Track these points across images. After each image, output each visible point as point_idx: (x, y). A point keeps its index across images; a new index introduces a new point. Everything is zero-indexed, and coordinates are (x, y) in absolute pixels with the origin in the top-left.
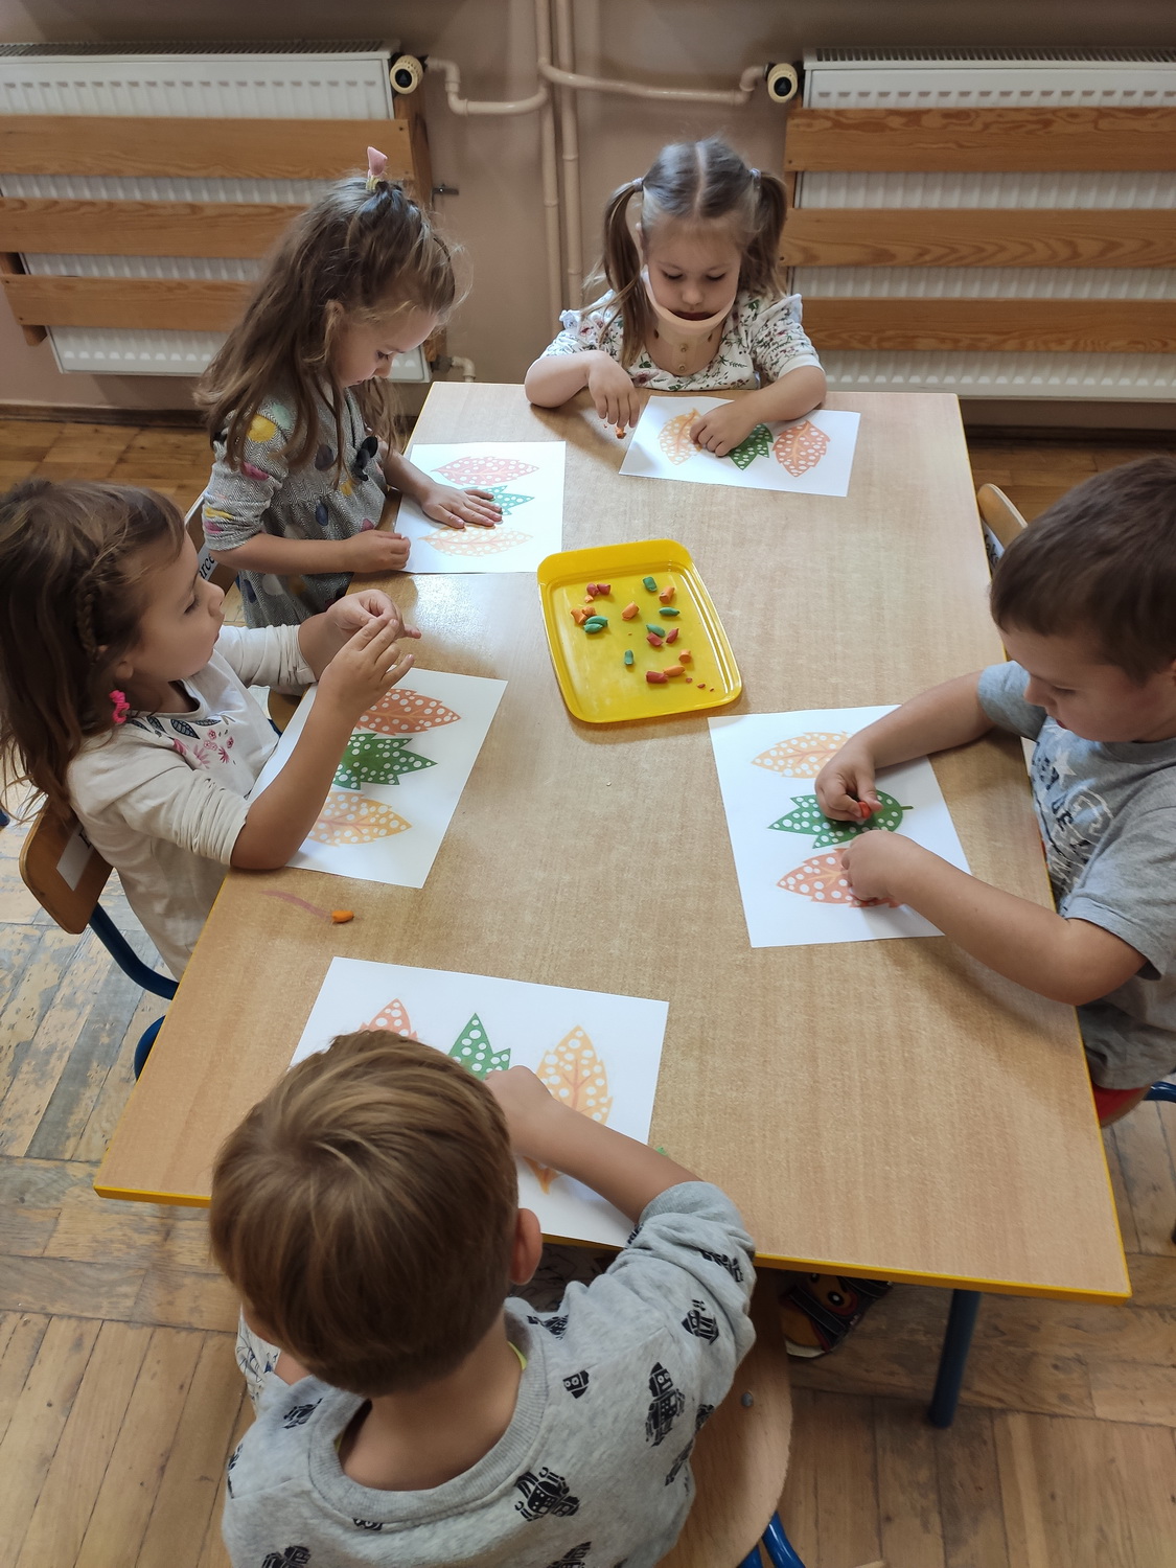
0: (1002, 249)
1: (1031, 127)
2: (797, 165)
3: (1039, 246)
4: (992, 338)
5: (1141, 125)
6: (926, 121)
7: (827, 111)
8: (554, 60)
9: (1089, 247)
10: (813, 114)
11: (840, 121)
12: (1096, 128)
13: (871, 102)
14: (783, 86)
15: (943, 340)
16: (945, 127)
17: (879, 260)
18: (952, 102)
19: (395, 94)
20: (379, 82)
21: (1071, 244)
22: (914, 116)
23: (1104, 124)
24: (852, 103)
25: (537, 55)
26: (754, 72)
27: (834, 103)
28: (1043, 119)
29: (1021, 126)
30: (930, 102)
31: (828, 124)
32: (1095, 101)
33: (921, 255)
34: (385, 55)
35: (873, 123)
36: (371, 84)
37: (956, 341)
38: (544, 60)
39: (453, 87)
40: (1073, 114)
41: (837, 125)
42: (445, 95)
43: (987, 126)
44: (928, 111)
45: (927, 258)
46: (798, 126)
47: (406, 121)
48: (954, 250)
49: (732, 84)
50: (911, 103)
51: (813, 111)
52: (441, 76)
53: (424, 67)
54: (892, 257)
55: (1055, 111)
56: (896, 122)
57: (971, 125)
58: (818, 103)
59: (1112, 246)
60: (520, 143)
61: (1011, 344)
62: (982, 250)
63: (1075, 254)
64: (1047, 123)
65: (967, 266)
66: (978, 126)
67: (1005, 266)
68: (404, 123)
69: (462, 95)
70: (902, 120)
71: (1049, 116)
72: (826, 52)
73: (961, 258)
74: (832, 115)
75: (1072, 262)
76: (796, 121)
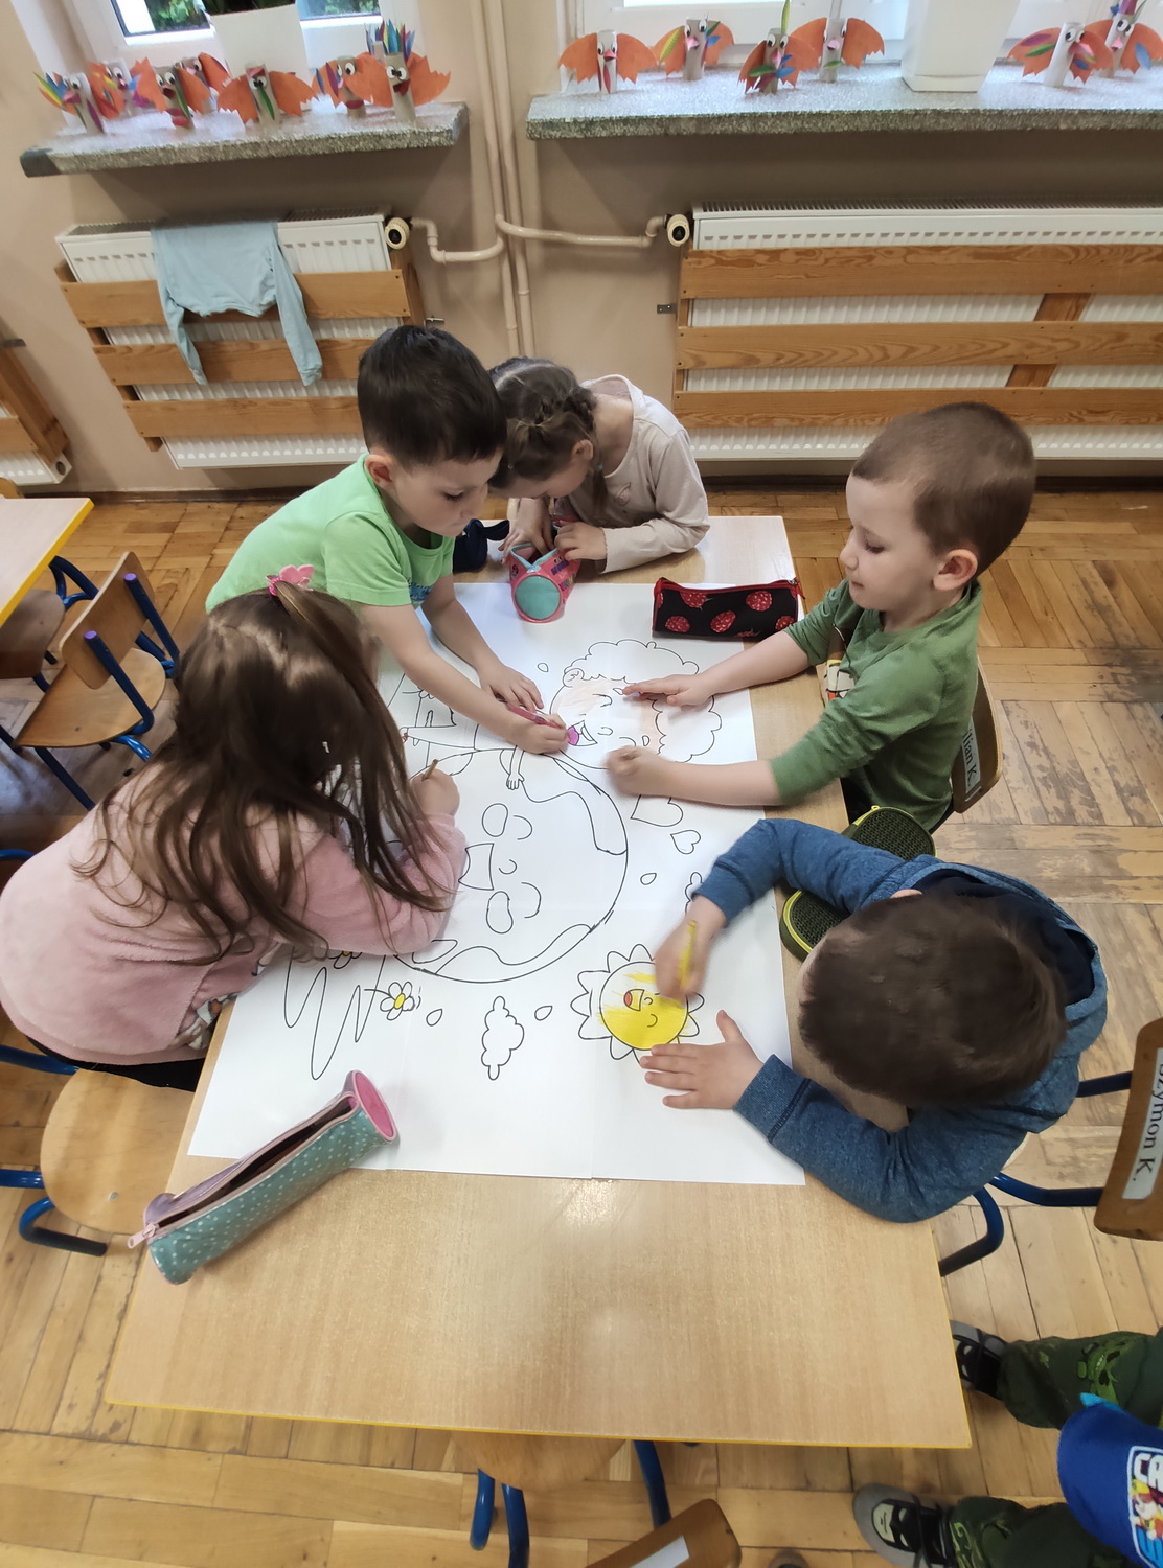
0: (835, 353)
1: (857, 261)
2: (690, 294)
3: (861, 351)
4: (826, 418)
5: (936, 259)
6: (783, 257)
7: (712, 251)
8: (507, 218)
9: (895, 351)
10: (701, 254)
11: (720, 259)
12: (905, 261)
13: (743, 244)
14: (679, 233)
15: (792, 419)
16: (797, 262)
17: (748, 364)
18: (801, 243)
19: (390, 249)
20: (377, 240)
21: (883, 349)
22: (775, 254)
23: (911, 259)
24: (729, 245)
25: (494, 214)
26: (656, 222)
27: (715, 245)
28: (868, 254)
29: (852, 261)
30: (785, 244)
31: (713, 261)
32: (904, 241)
33: (778, 359)
34: (380, 218)
35: (744, 260)
36: (371, 241)
37: (802, 420)
38: (499, 217)
39: (433, 241)
40: (889, 251)
41: (719, 262)
42: (428, 247)
43: (827, 261)
44: (785, 250)
45: (782, 361)
46: (690, 264)
47: (400, 270)
48: (801, 355)
49: (640, 231)
50: (771, 244)
51: (702, 252)
52: (423, 231)
53: (410, 226)
54: (758, 361)
55: (876, 249)
56: (761, 259)
57: (816, 260)
58: (705, 246)
59: (912, 349)
60: (487, 281)
61: (839, 422)
62: (821, 354)
63: (886, 356)
64: (871, 258)
65: (809, 367)
66: (821, 261)
67: (837, 365)
68: (399, 271)
69: (440, 248)
70: (767, 257)
71: (873, 253)
72: (710, 205)
73: (806, 361)
74: (714, 255)
75: (883, 362)
76: (690, 260)
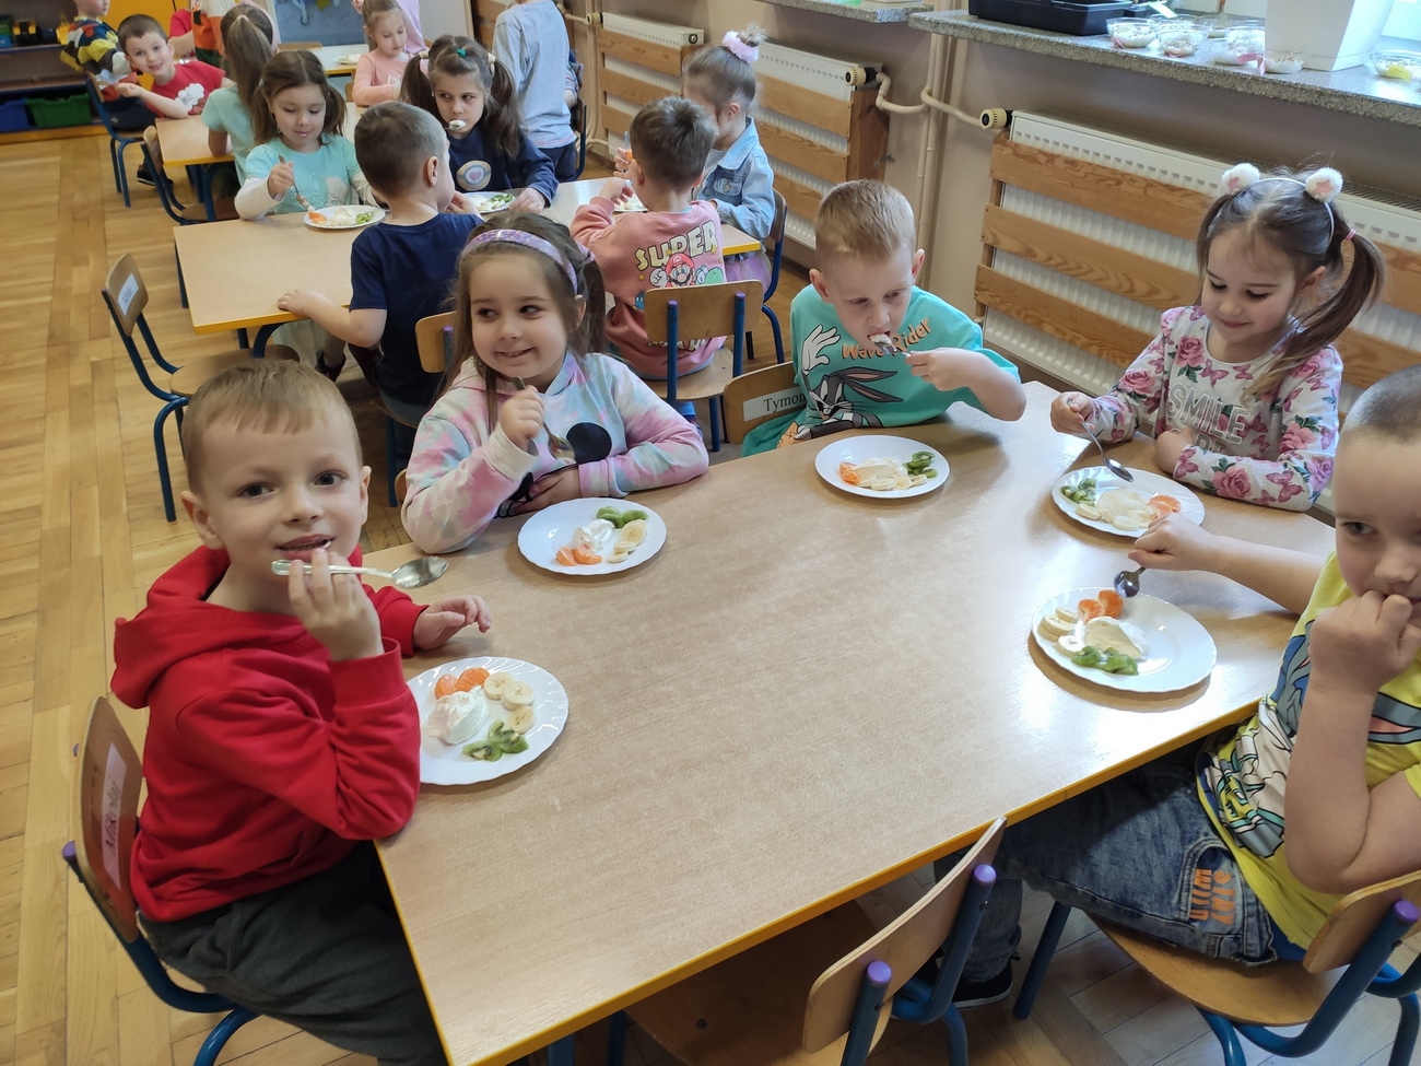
1: (1110, 182)
2: (996, 176)
3: (1112, 275)
5: (1173, 198)
6: (1054, 161)
12: (1145, 192)
16: (1066, 170)
18: (1069, 153)
21: (1130, 279)
22: (1052, 157)
23: (1150, 191)
29: (1104, 182)
30: (1058, 150)
31: (1010, 151)
32: (1146, 173)
33: (1050, 261)
40: (1133, 179)
43: (1087, 175)
44: (1058, 156)
46: (997, 149)
50: (1049, 148)
54: (1035, 256)
55: (1123, 175)
56: (1042, 159)
57: (1078, 171)
62: (1082, 267)
63: (1132, 290)
64: (1119, 183)
65: (1073, 276)
66: (1082, 174)
70: (1045, 159)
71: (1118, 177)
75: (1130, 295)
